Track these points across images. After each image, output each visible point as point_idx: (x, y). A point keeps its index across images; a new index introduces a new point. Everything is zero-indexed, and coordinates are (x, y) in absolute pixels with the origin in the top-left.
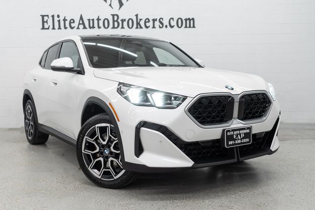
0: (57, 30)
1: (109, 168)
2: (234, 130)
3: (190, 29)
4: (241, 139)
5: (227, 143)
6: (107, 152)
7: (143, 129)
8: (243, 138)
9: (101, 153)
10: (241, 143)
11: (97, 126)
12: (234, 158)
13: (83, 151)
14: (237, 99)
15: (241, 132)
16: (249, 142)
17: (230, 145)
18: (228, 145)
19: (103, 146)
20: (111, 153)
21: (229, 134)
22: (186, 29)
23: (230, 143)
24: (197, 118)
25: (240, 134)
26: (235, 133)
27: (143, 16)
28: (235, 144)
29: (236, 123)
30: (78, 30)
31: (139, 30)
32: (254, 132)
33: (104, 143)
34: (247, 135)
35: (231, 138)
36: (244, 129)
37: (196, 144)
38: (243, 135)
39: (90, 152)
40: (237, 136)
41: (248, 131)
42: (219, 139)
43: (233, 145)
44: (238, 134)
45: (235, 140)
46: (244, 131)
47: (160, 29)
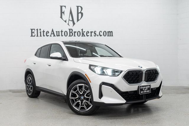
0: (39, 37)
1: (84, 105)
2: (143, 86)
3: (110, 37)
4: (146, 91)
5: (140, 92)
6: (82, 98)
7: (103, 85)
8: (147, 90)
9: (79, 98)
10: (146, 92)
11: (77, 85)
12: (143, 99)
13: (70, 98)
14: (144, 72)
15: (146, 87)
16: (150, 92)
17: (142, 93)
18: (141, 93)
19: (81, 95)
20: (85, 98)
21: (141, 88)
22: (108, 37)
23: (142, 92)
24: (127, 81)
25: (146, 88)
26: (144, 87)
27: (85, 30)
28: (144, 93)
29: (144, 83)
30: (51, 37)
31: (83, 37)
32: (152, 87)
33: (81, 93)
34: (149, 89)
35: (142, 90)
36: (147, 86)
37: (127, 92)
38: (147, 89)
39: (74, 98)
40: (144, 89)
41: (149, 87)
42: (136, 91)
43: (143, 93)
44: (145, 88)
45: (143, 91)
46: (148, 87)
47: (95, 37)
